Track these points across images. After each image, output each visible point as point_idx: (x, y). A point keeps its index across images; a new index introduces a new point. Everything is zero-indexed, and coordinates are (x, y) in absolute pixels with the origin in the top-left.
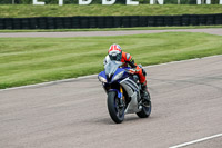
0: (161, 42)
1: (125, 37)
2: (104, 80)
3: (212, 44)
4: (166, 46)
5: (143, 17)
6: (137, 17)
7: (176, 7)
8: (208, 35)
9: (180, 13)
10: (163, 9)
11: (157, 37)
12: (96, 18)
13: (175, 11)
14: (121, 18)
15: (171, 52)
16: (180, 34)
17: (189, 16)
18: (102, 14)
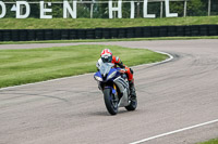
0: (75, 54)
2: (100, 79)
4: (79, 59)
5: (56, 30)
6: (52, 30)
7: (89, 21)
9: (93, 26)
10: (77, 22)
11: (70, 49)
13: (87, 25)
14: (35, 31)
15: (85, 64)
16: (94, 47)
17: (102, 29)
18: (16, 28)
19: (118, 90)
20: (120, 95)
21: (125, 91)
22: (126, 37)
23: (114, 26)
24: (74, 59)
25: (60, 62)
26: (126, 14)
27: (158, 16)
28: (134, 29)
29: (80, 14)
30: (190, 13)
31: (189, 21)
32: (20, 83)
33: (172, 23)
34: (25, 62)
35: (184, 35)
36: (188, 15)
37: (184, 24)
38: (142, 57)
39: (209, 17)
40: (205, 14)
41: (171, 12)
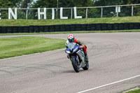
0: (16, 43)
3: (48, 44)
4: (19, 46)
5: (4, 27)
7: (25, 21)
10: (17, 22)
11: (13, 39)
13: (24, 24)
15: (23, 49)
16: (28, 38)
17: (33, 26)
19: (79, 58)
20: (81, 61)
21: (83, 58)
22: (49, 31)
23: (42, 25)
24: (16, 45)
25: (6, 48)
26: (49, 17)
27: (69, 18)
28: (54, 26)
29: (19, 16)
30: (90, 16)
31: (89, 21)
33: (78, 23)
35: (86, 30)
36: (89, 17)
37: (86, 23)
39: (102, 18)
40: (99, 17)
41: (78, 15)
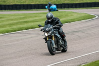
1: (37, 14)
8: (73, 13)
12: (23, 5)
14: (35, 5)
32: (28, 29)
34: (30, 19)
38: (83, 17)
